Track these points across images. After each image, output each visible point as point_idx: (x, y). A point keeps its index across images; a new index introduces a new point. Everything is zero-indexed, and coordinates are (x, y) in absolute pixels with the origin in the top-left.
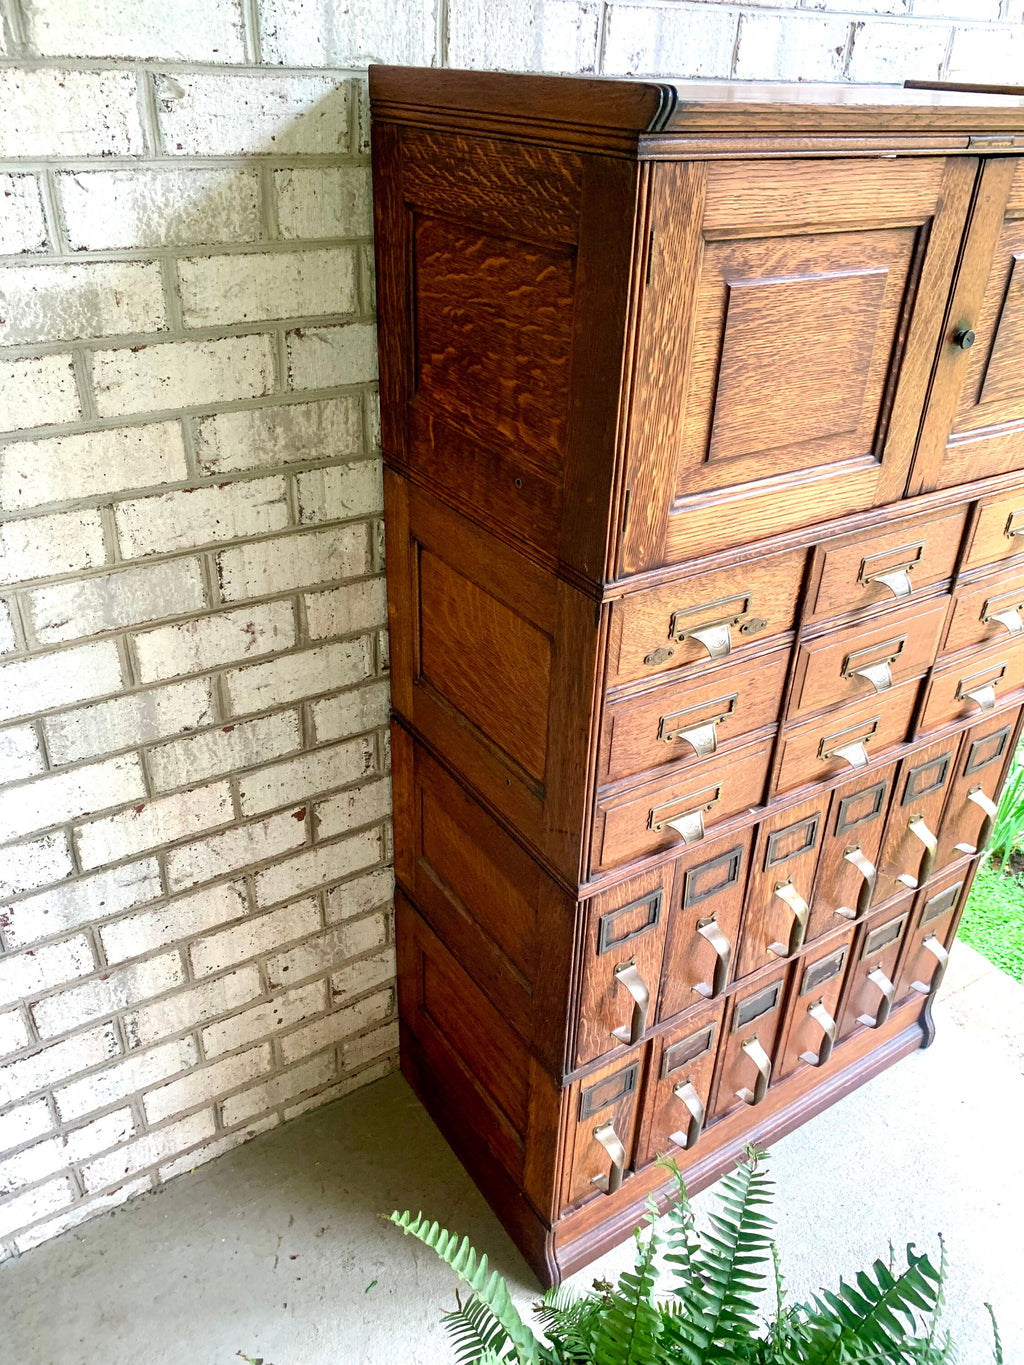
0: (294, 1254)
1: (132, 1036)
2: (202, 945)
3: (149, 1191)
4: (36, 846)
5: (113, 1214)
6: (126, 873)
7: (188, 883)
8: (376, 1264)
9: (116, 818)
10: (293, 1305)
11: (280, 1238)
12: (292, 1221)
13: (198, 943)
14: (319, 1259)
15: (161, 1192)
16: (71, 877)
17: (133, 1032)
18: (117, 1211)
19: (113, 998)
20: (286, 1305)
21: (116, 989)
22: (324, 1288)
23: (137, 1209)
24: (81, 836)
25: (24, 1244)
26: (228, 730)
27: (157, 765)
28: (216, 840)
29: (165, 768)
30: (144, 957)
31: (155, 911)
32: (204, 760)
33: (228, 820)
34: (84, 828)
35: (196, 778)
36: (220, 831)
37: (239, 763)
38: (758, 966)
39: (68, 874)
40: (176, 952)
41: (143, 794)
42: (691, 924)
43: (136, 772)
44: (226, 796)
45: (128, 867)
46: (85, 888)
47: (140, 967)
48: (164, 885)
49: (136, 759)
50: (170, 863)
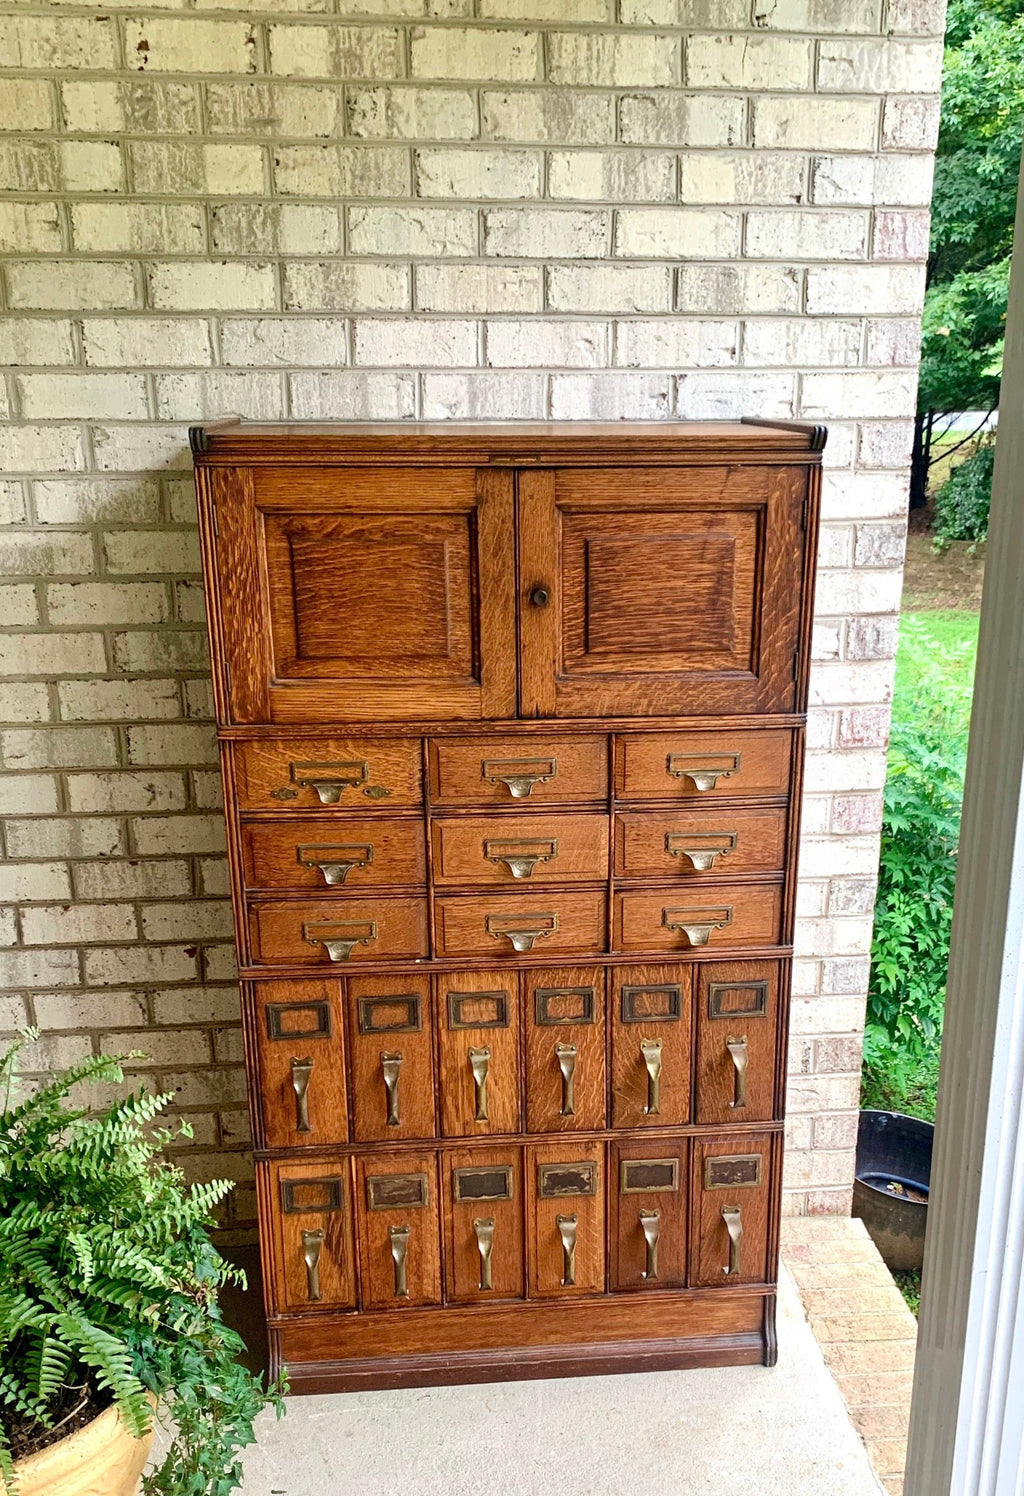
2: (109, 1040)
6: (54, 955)
7: (100, 982)
9: (49, 910)
13: (106, 1037)
16: (15, 946)
21: (42, 1052)
24: (24, 917)
26: (134, 863)
27: (80, 877)
28: (122, 952)
29: (86, 881)
30: (64, 1033)
31: (74, 996)
32: (115, 883)
33: (132, 938)
34: (27, 911)
35: (109, 896)
36: (126, 945)
37: (142, 893)
38: (467, 1133)
39: (14, 944)
40: (89, 1038)
41: (69, 897)
42: (374, 1053)
43: (65, 878)
44: (132, 917)
45: (56, 952)
46: (25, 959)
47: (61, 1040)
48: (82, 976)
49: (66, 868)
50: (87, 959)
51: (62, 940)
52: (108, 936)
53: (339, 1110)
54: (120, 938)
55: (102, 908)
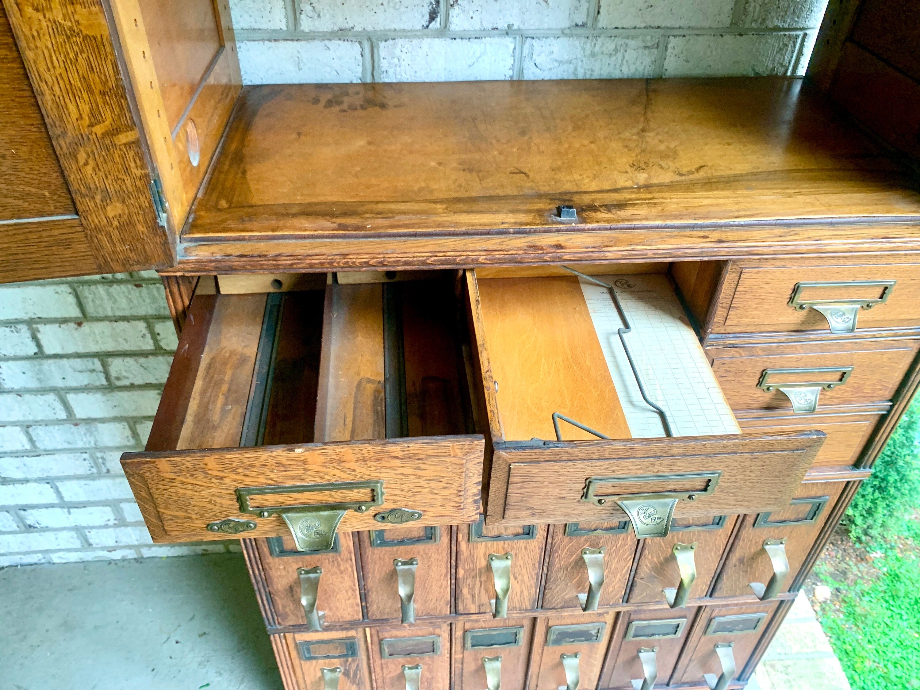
0: (179, 640)
1: (103, 466)
2: (143, 425)
3: (135, 559)
4: (8, 330)
5: (110, 563)
6: (78, 363)
7: (126, 382)
8: (216, 672)
9: (62, 326)
10: (157, 672)
11: (179, 626)
12: (193, 618)
13: (141, 423)
14: (190, 651)
15: (141, 563)
16: (37, 356)
17: (103, 464)
18: (113, 562)
19: (85, 439)
20: (153, 670)
21: (85, 434)
22: (180, 671)
23: (123, 567)
24: (39, 331)
25: (56, 558)
26: (138, 286)
27: (86, 297)
28: (142, 360)
29: (93, 301)
30: (103, 421)
31: (104, 394)
32: (123, 302)
33: (149, 348)
34: (41, 327)
35: (119, 313)
36: (145, 354)
37: (151, 311)
38: (482, 611)
39: (35, 354)
40: (126, 424)
41: (80, 315)
42: (387, 560)
43: (71, 299)
44: (145, 331)
45: (79, 360)
46: (49, 365)
47: (100, 425)
48: (108, 378)
49: (70, 290)
50: (109, 366)
51: (81, 350)
52: (126, 347)
53: (351, 601)
54: (137, 349)
55: (115, 324)
